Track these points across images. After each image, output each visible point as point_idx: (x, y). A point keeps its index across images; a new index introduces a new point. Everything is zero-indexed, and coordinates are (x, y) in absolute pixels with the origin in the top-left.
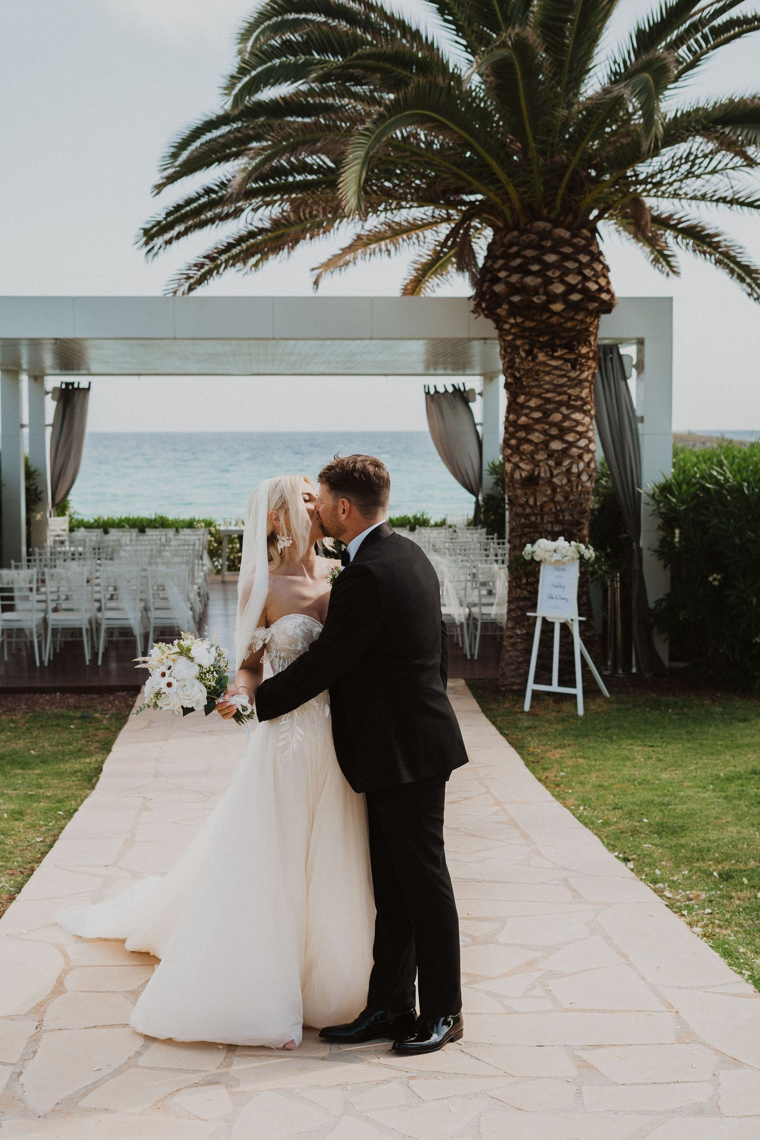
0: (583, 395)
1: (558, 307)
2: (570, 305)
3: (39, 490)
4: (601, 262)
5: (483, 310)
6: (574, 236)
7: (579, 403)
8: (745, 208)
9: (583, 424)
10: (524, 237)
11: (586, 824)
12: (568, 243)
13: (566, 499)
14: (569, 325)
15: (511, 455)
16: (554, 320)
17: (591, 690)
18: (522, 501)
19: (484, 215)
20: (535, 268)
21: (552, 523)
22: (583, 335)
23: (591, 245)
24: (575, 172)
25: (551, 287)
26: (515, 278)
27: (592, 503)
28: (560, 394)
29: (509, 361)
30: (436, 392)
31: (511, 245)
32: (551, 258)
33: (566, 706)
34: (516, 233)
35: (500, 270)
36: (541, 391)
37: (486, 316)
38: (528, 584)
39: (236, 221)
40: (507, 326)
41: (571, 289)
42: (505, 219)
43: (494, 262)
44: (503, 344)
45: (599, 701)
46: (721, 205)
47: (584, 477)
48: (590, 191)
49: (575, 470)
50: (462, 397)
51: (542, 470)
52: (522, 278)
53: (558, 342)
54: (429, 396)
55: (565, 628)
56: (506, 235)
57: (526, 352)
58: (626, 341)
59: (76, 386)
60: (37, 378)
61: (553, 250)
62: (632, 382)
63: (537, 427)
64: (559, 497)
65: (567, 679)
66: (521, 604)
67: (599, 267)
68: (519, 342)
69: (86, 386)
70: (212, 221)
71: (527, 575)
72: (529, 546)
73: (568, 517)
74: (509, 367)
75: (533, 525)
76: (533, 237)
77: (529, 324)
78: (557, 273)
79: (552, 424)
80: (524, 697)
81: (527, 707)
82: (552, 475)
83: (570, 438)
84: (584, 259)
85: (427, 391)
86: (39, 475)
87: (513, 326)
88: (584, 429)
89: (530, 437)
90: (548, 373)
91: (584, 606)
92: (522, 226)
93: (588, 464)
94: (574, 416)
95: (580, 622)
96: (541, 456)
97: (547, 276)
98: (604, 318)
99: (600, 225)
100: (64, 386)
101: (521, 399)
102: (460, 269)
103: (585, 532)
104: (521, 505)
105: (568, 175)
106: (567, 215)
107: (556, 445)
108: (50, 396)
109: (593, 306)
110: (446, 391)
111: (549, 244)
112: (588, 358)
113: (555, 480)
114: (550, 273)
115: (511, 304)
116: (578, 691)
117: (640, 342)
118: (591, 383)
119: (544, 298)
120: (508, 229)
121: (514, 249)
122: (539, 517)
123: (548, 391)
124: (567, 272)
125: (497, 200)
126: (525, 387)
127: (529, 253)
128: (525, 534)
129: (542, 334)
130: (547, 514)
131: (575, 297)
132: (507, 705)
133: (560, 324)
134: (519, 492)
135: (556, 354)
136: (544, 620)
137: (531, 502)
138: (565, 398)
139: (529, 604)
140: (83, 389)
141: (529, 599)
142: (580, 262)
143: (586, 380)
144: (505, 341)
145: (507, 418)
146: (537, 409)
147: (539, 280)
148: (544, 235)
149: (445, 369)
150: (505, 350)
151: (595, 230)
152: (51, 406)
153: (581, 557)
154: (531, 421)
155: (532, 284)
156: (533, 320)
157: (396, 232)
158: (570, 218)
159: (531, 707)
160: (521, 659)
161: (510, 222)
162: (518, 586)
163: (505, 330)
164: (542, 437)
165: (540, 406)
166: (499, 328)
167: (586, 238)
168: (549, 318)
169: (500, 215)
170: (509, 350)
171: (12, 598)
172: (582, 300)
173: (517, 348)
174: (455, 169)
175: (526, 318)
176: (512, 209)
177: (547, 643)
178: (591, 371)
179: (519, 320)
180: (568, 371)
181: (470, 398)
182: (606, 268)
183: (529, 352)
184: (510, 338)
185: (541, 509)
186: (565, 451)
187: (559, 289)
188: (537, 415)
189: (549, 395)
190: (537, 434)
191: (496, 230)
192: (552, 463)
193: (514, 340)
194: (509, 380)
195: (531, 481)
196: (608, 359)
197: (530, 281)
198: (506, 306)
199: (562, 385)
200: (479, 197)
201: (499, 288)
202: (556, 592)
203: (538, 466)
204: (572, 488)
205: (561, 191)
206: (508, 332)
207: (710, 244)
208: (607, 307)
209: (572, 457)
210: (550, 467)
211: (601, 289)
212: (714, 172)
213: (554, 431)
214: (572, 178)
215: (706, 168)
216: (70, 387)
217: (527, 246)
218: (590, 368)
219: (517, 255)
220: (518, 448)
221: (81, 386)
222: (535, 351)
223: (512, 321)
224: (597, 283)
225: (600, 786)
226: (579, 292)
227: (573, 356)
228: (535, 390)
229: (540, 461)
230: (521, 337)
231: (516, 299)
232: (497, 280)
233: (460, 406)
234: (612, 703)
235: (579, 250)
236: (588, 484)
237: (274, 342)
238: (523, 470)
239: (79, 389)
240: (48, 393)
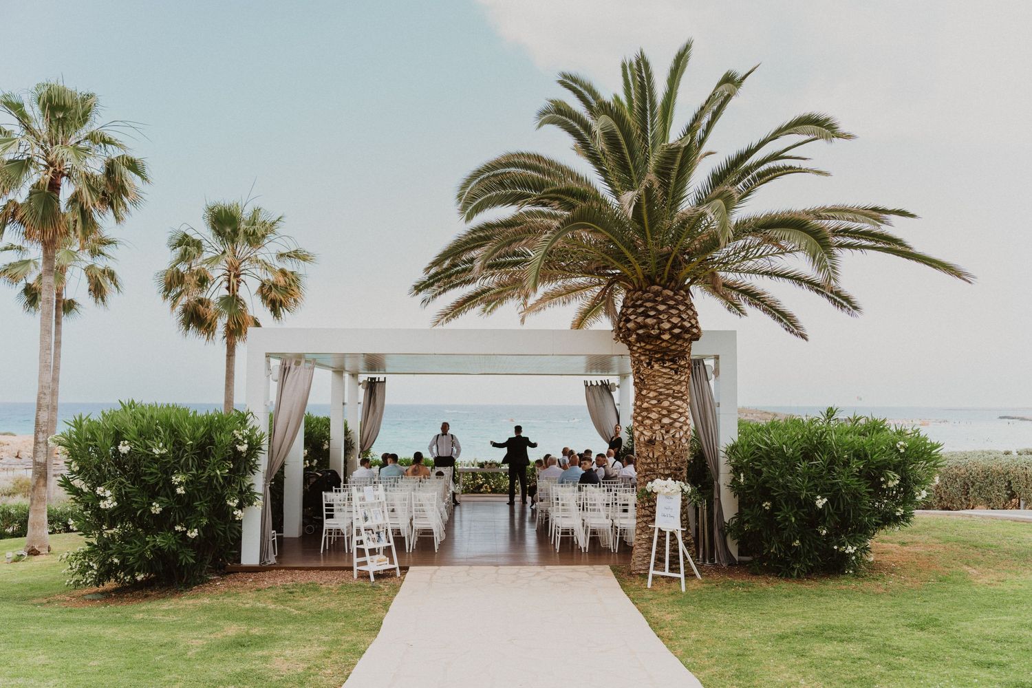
0: (682, 390)
1: (666, 337)
2: (674, 336)
3: (353, 442)
4: (692, 310)
5: (621, 338)
6: (675, 294)
7: (680, 395)
8: (780, 279)
9: (682, 408)
10: (645, 295)
11: (689, 669)
12: (671, 298)
13: (672, 453)
14: (673, 347)
15: (638, 426)
16: (664, 344)
17: (689, 575)
18: (645, 454)
19: (621, 282)
20: (652, 313)
21: (664, 469)
22: (683, 354)
23: (686, 300)
24: (676, 257)
25: (662, 325)
26: (640, 319)
27: (688, 456)
28: (668, 389)
29: (637, 369)
30: (592, 385)
31: (638, 299)
32: (662, 308)
33: (674, 585)
34: (640, 293)
35: (630, 315)
36: (657, 387)
37: (623, 342)
38: (649, 506)
39: (474, 285)
40: (635, 348)
41: (674, 326)
42: (634, 285)
43: (627, 310)
44: (633, 359)
45: (695, 582)
46: (765, 277)
47: (684, 441)
48: (685, 268)
49: (677, 436)
50: (607, 388)
51: (657, 436)
52: (644, 319)
53: (666, 358)
54: (587, 388)
55: (672, 534)
56: (634, 294)
57: (647, 363)
58: (709, 357)
59: (377, 380)
60: (354, 375)
61: (663, 303)
62: (712, 382)
63: (654, 409)
64: (668, 453)
65: (674, 567)
66: (645, 519)
67: (691, 313)
68: (642, 358)
69: (383, 380)
70: (460, 284)
71: (649, 501)
72: (649, 483)
73: (674, 465)
74: (636, 373)
75: (652, 470)
76: (651, 295)
77: (648, 347)
78: (666, 317)
79: (663, 408)
80: (648, 578)
81: (649, 586)
82: (663, 439)
83: (675, 416)
84: (682, 308)
85: (586, 384)
87: (639, 348)
88: (683, 411)
89: (650, 415)
90: (661, 377)
91: (684, 521)
92: (644, 289)
93: (686, 432)
94: (676, 403)
95: (682, 531)
96: (657, 427)
97: (660, 318)
98: (694, 342)
99: (692, 288)
100: (369, 380)
101: (644, 392)
102: (607, 313)
103: (685, 475)
104: (645, 457)
105: (671, 259)
106: (671, 282)
107: (666, 421)
108: (361, 385)
109: (687, 336)
110: (597, 385)
111: (660, 299)
112: (685, 368)
113: (665, 442)
114: (661, 317)
115: (637, 334)
116: (682, 575)
117: (717, 358)
118: (687, 383)
119: (658, 331)
120: (635, 290)
121: (639, 302)
122: (656, 465)
123: (661, 388)
124: (672, 315)
125: (629, 273)
126: (647, 385)
127: (649, 304)
128: (647, 476)
129: (656, 352)
130: (661, 463)
131: (677, 331)
132: (636, 584)
133: (668, 347)
134: (643, 449)
135: (665, 365)
136: (660, 530)
137: (651, 455)
138: (671, 392)
139: (651, 519)
140: (382, 382)
141: (650, 516)
142: (680, 310)
143: (684, 381)
144: (634, 357)
145: (635, 404)
146: (655, 398)
147: (655, 320)
148: (657, 294)
149: (597, 372)
150: (634, 363)
151: (688, 291)
152: (362, 392)
153: (683, 490)
154: (650, 406)
155: (650, 323)
156: (651, 344)
157: (570, 291)
158: (673, 284)
159: (652, 585)
160: (645, 554)
161: (637, 286)
162: (643, 508)
163: (634, 350)
164: (657, 416)
165: (656, 396)
166: (629, 349)
167: (683, 296)
168: (661, 343)
169: (631, 282)
170: (637, 362)
171: (332, 510)
172: (681, 333)
173: (642, 361)
174: (604, 255)
175: (647, 343)
176: (638, 279)
177: (661, 544)
178: (687, 375)
179: (643, 344)
180: (673, 376)
181: (612, 389)
182: (695, 313)
183: (649, 364)
184: (637, 355)
185: (657, 459)
186: (671, 424)
187: (666, 326)
188: (654, 402)
189: (661, 390)
190: (654, 414)
191: (629, 291)
192: (663, 432)
193: (639, 356)
194: (637, 381)
195: (651, 442)
196: (697, 368)
197: (649, 321)
198: (634, 336)
199: (669, 384)
200: (618, 271)
201: (630, 325)
202: (666, 512)
203: (655, 433)
204: (676, 446)
205: (668, 268)
206: (636, 352)
207: (758, 299)
208: (696, 337)
209: (676, 428)
210: (662, 434)
211: (692, 326)
212: (760, 256)
213: (665, 412)
214: (674, 260)
215: (755, 254)
216: (374, 381)
217: (648, 300)
218: (686, 373)
219: (641, 306)
220: (642, 422)
221: (380, 380)
222: (653, 363)
223: (638, 345)
224: (690, 322)
225: (698, 641)
226: (679, 328)
227: (676, 367)
228: (653, 387)
229: (656, 430)
230: (645, 355)
231: (640, 332)
232: (628, 321)
233: (606, 394)
234: (703, 583)
235: (678, 303)
236: (686, 445)
237: (494, 356)
238: (646, 436)
239: (379, 382)
240: (360, 384)
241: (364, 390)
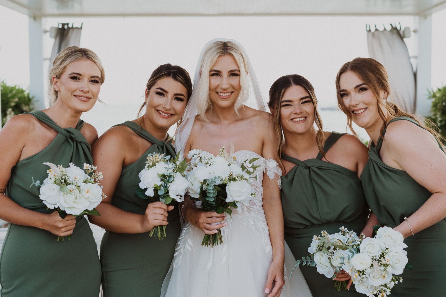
30: (376, 30)
50: (398, 34)
54: (370, 34)
59: (70, 26)
60: (36, 16)
69: (79, 26)
85: (368, 29)
86: (37, 101)
100: (60, 27)
108: (48, 34)
110: (385, 29)
140: (77, 28)
181: (406, 34)
216: (66, 27)
221: (74, 26)
233: (396, 42)
239: (72, 28)
240: (46, 32)
241: (53, 40)
